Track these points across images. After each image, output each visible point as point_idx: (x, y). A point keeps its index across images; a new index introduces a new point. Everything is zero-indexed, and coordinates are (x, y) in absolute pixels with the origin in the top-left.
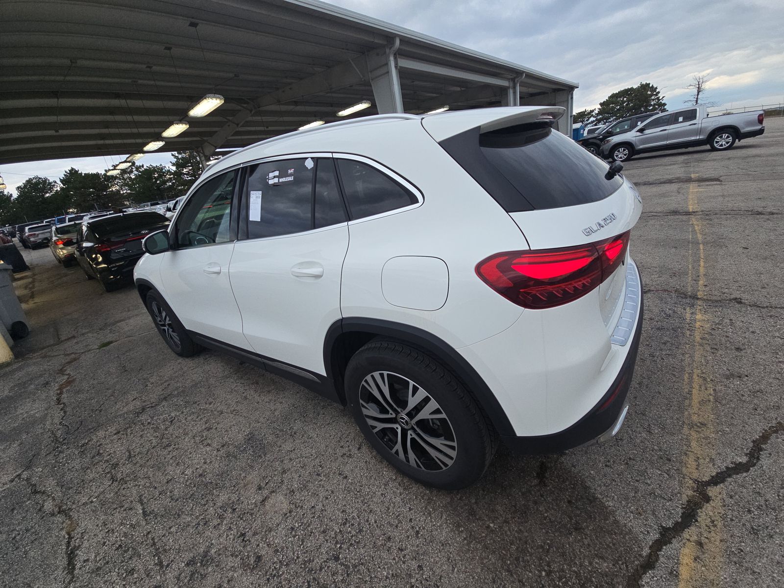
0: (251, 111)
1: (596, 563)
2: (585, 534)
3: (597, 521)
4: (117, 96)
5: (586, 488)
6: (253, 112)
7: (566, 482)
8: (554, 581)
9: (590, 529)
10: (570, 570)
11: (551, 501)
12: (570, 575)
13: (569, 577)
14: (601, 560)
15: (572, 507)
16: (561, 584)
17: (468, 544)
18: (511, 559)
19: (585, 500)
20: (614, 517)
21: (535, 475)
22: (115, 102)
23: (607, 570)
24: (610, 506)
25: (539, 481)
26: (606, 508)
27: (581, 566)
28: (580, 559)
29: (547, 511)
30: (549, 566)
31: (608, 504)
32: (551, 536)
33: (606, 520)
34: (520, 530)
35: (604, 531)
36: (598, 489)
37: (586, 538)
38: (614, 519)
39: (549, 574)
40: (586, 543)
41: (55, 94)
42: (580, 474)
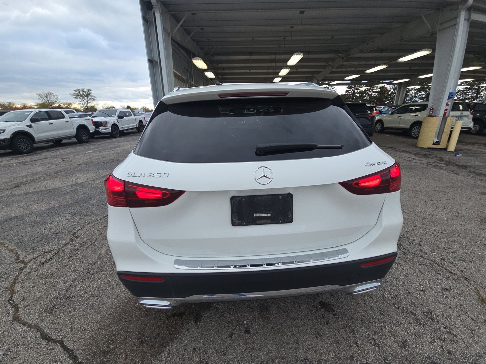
0: (343, 58)
1: (123, 356)
2: (139, 346)
3: (149, 351)
4: (274, 54)
5: (172, 341)
6: (344, 59)
7: (173, 328)
8: (111, 338)
9: (143, 348)
10: (117, 344)
11: (158, 324)
12: (115, 345)
13: (113, 344)
14: (124, 358)
15: (156, 336)
16: (109, 342)
17: (126, 299)
18: (120, 318)
19: (162, 342)
20: (154, 360)
21: (174, 312)
22: (273, 57)
23: (119, 362)
24: (161, 356)
25: (170, 315)
26: (160, 355)
27: (120, 349)
28: (124, 347)
29: (150, 325)
30: (118, 334)
31: (163, 355)
32: (135, 331)
33: (151, 356)
34: (137, 316)
35: (143, 357)
36: (172, 347)
37: (137, 348)
38: (153, 360)
39: (115, 335)
40: (134, 348)
41: (251, 54)
42: (182, 335)
